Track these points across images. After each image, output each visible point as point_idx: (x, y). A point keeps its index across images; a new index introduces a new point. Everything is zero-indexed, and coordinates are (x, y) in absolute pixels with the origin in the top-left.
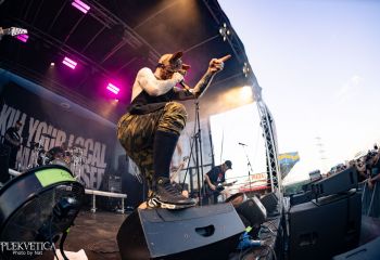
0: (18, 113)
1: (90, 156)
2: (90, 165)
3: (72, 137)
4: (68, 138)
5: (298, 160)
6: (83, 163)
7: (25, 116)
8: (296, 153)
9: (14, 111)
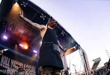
0: (7, 58)
1: (31, 70)
2: (31, 73)
3: (25, 65)
4: (24, 65)
6: (28, 72)
9: (6, 57)
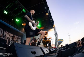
3: (14, 35)
5: (63, 41)
7: (3, 30)
8: (63, 39)
